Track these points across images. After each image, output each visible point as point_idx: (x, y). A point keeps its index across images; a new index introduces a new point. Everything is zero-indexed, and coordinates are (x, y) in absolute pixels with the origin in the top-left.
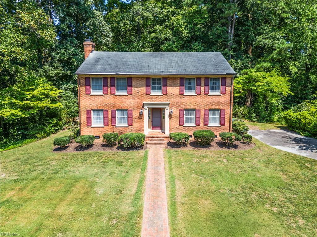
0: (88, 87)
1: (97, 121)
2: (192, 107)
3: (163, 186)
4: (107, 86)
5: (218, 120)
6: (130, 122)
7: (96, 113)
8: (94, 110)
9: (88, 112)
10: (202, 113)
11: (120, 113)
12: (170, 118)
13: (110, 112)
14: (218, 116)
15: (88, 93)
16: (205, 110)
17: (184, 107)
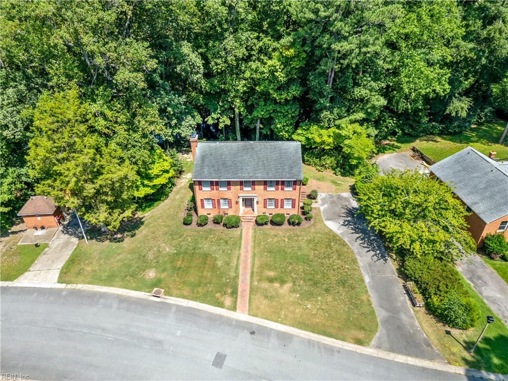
0: (200, 186)
1: (208, 205)
2: (273, 198)
3: (249, 261)
4: (213, 185)
5: (291, 205)
6: (230, 206)
7: (207, 200)
8: (205, 199)
9: (202, 200)
10: (280, 201)
11: (223, 200)
12: (257, 204)
13: (216, 201)
14: (290, 202)
15: (201, 189)
16: (281, 199)
17: (267, 197)
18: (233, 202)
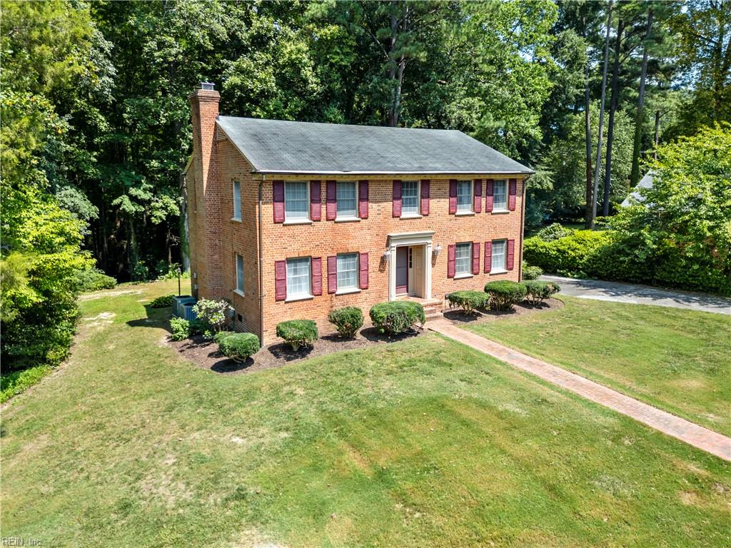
0: (279, 205)
2: (467, 239)
5: (501, 261)
6: (364, 282)
7: (294, 267)
8: (291, 261)
9: (279, 266)
10: (482, 249)
11: (344, 262)
12: (433, 265)
13: (325, 263)
14: (502, 253)
15: (278, 221)
16: (486, 243)
17: (455, 240)
18: (374, 264)
